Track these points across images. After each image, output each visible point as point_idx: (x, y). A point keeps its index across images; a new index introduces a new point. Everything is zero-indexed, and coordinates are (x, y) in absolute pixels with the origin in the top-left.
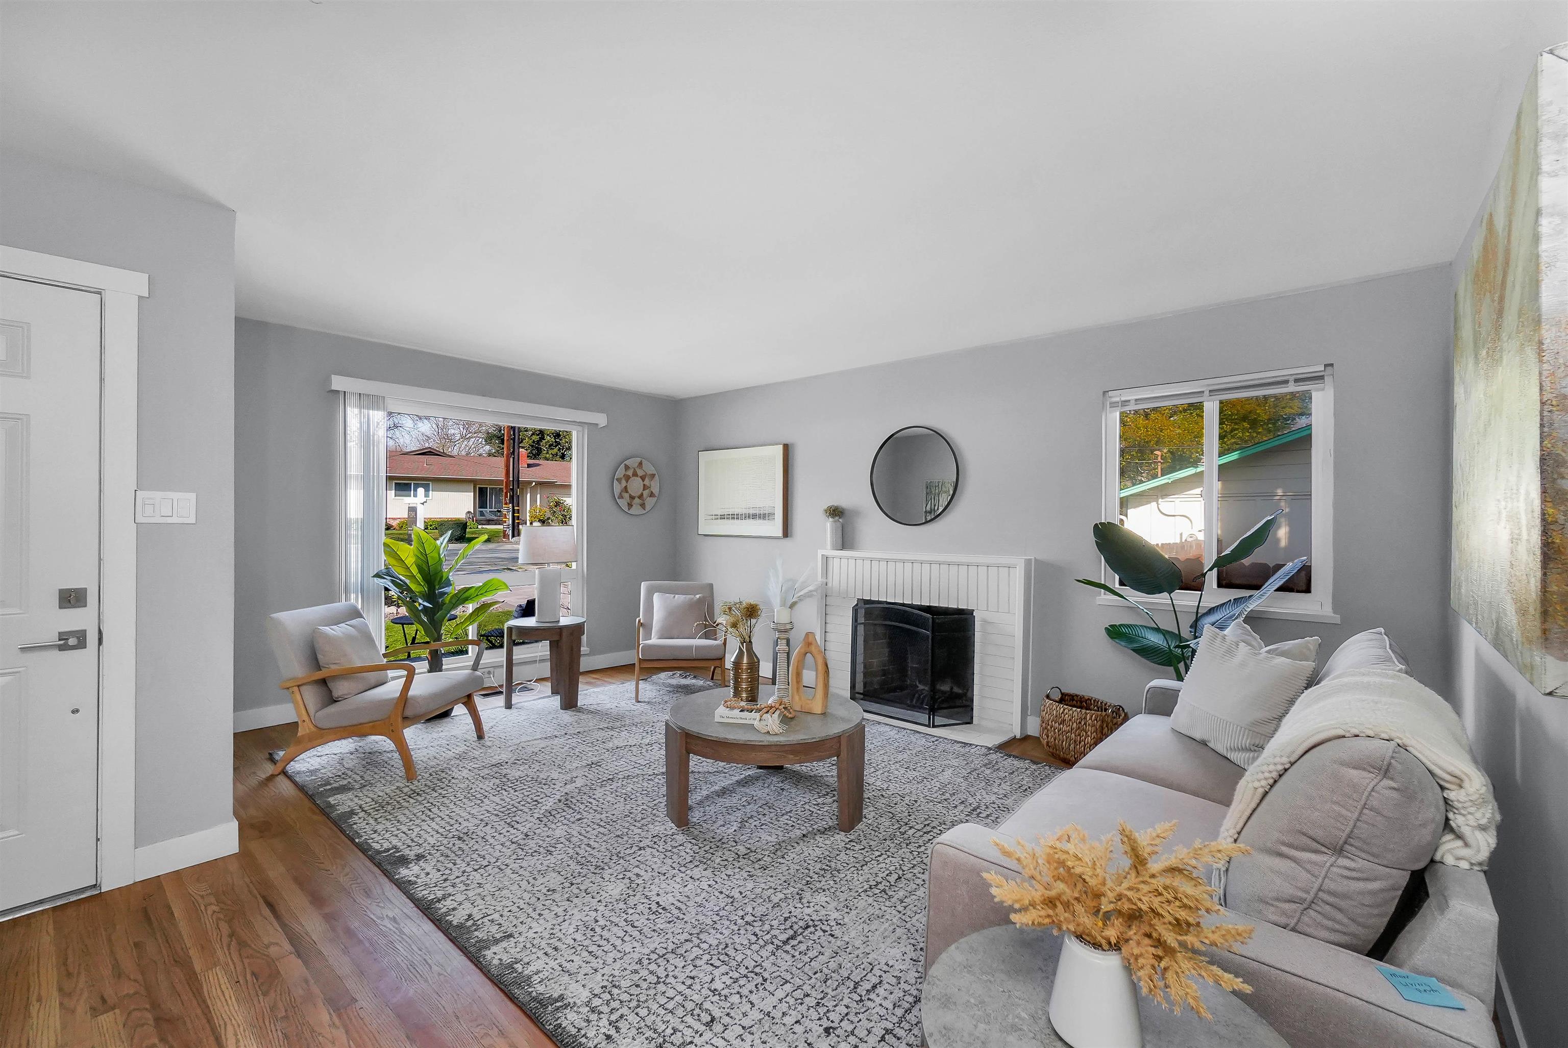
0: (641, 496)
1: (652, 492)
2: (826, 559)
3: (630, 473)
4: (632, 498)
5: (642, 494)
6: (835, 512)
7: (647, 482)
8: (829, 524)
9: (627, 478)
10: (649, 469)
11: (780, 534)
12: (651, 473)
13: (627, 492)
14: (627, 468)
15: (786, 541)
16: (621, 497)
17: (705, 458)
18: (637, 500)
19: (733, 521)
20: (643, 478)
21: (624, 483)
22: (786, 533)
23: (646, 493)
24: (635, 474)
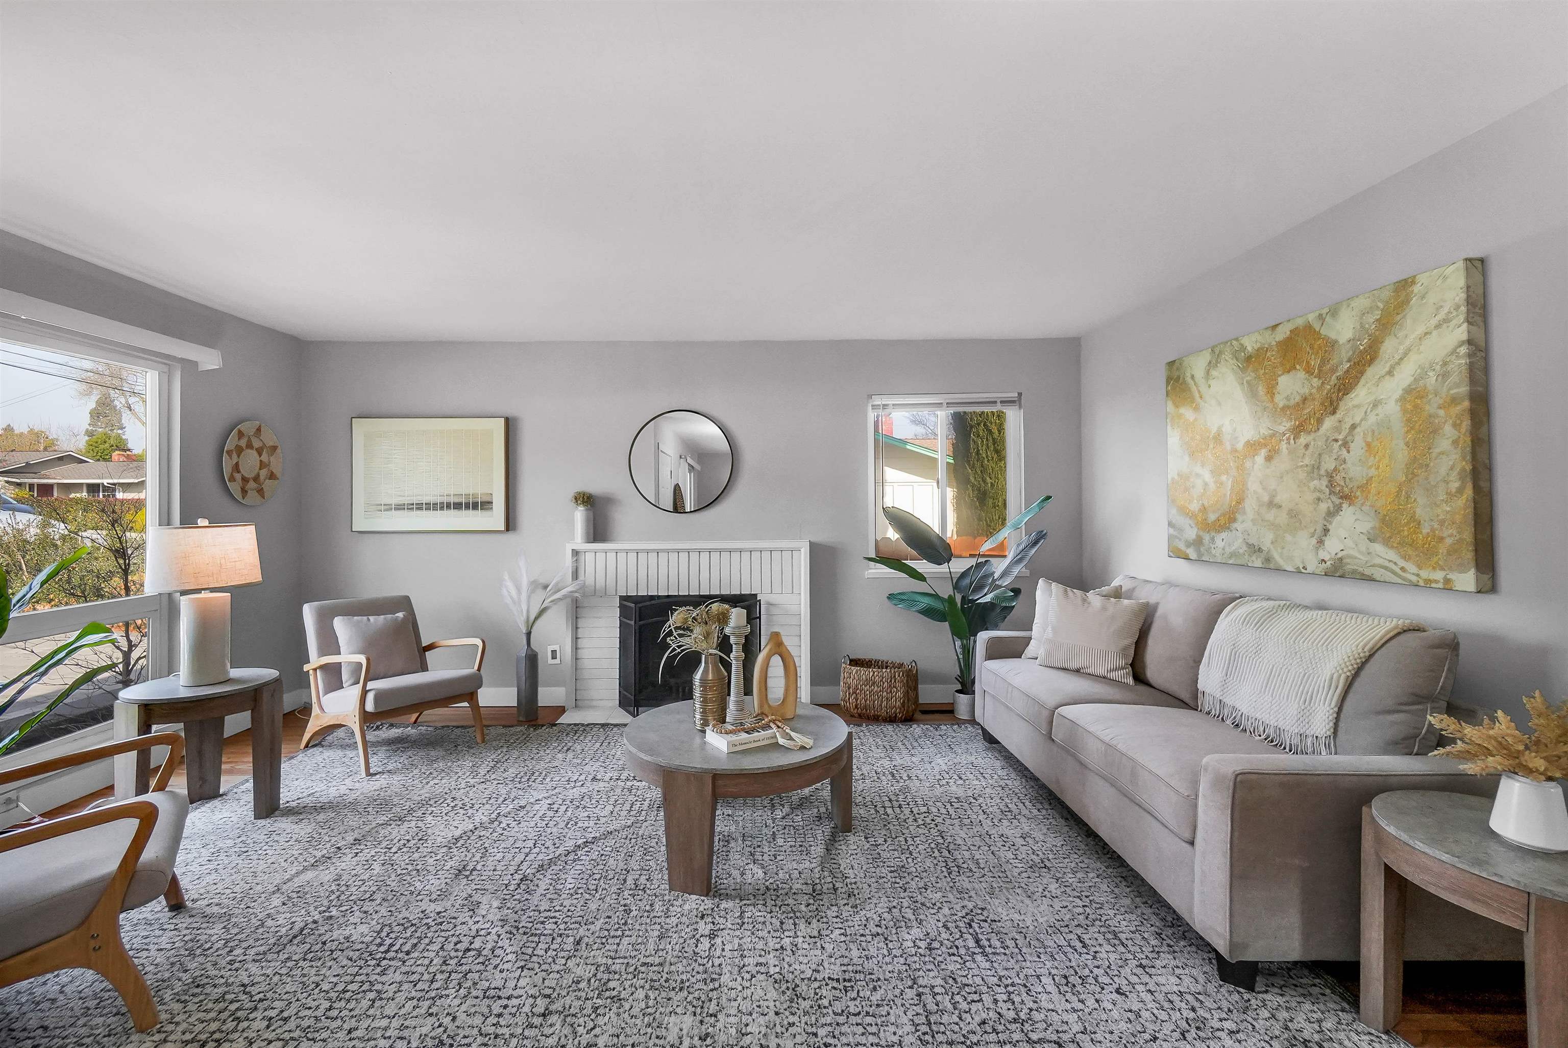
0: (256, 479)
1: (272, 473)
2: (576, 553)
3: (243, 442)
4: (245, 480)
5: (258, 475)
6: (586, 499)
7: (264, 457)
8: (579, 515)
9: (239, 450)
10: (269, 438)
11: (502, 528)
12: (271, 444)
13: (239, 472)
14: (241, 434)
15: (510, 537)
16: (232, 479)
17: (360, 428)
18: (252, 484)
19: (419, 512)
20: (260, 452)
21: (235, 458)
22: (510, 524)
23: (264, 473)
24: (250, 446)
